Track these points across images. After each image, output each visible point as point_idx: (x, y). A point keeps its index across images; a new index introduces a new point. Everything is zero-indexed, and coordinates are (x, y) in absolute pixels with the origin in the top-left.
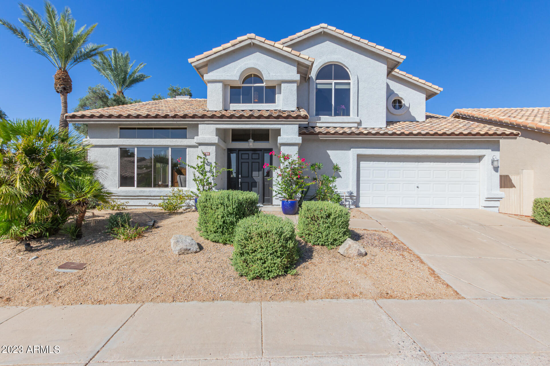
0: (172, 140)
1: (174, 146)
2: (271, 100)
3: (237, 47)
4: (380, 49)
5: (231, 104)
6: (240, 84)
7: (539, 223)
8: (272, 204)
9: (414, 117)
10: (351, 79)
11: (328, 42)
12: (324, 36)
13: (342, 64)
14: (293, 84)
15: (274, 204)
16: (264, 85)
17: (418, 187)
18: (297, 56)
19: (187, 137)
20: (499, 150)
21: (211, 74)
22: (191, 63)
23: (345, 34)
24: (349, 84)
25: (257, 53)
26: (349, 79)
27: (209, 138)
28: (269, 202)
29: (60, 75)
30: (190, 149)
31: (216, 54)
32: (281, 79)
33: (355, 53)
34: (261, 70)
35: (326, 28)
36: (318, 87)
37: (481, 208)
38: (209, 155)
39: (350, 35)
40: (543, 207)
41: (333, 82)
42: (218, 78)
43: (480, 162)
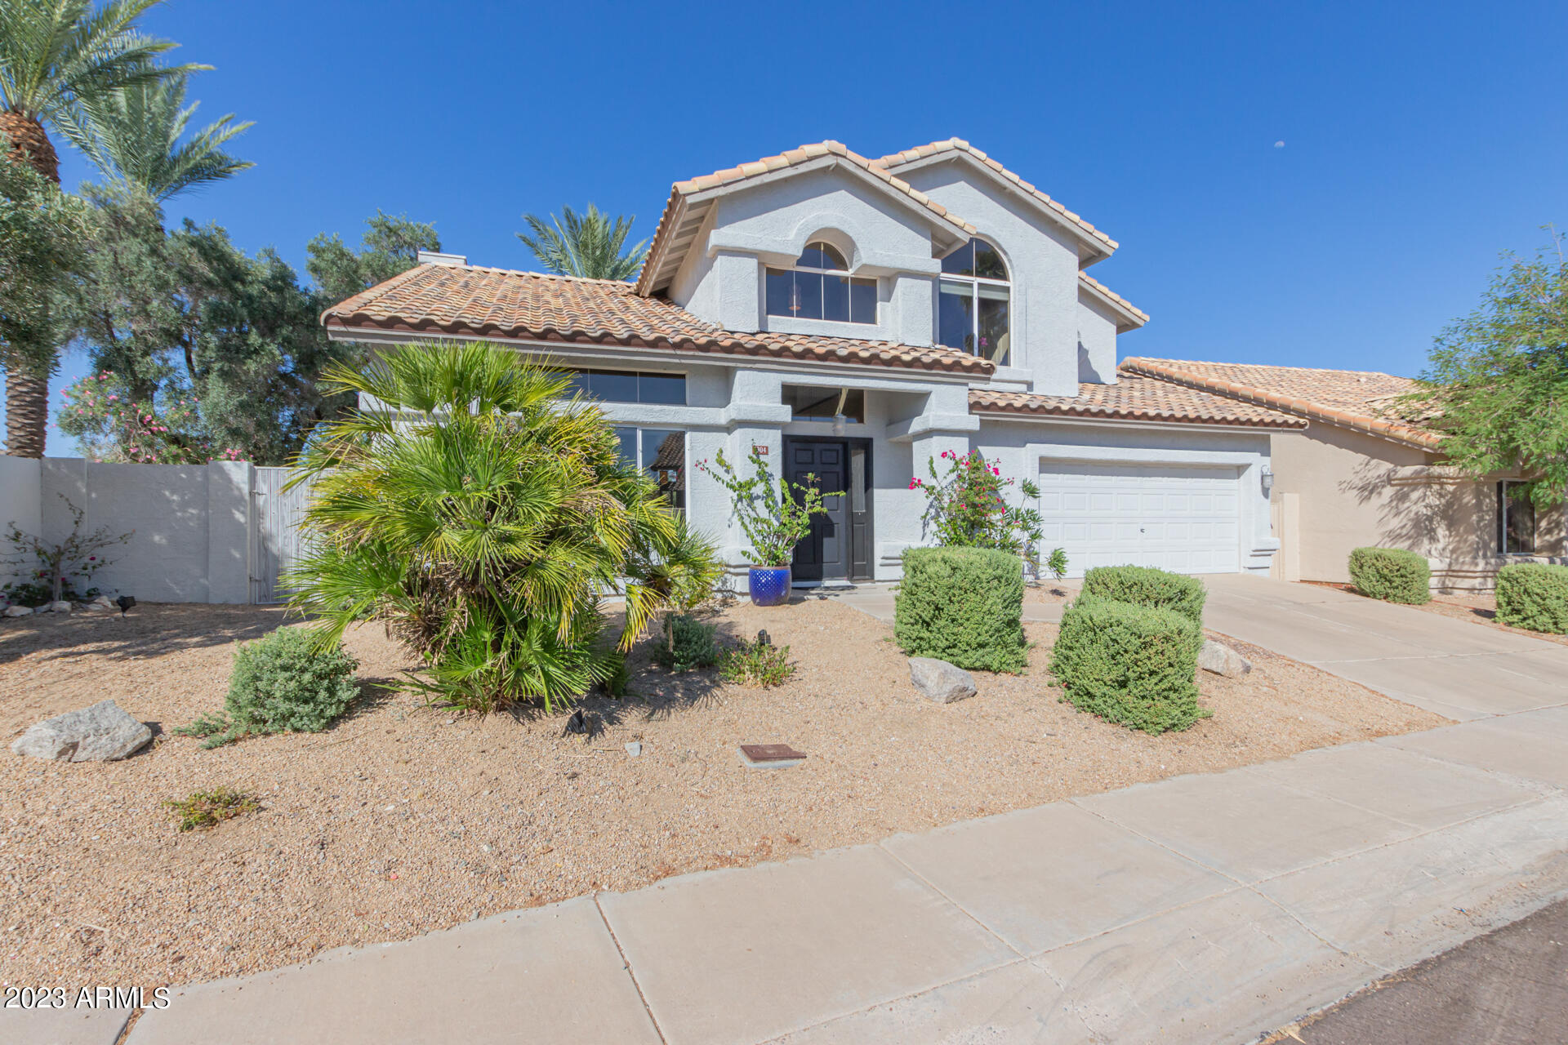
0: (644, 406)
1: (651, 424)
2: (867, 315)
3: (802, 169)
4: (1071, 218)
5: (770, 316)
6: (792, 267)
7: (1366, 595)
8: (872, 577)
9: (1095, 373)
10: (1011, 279)
11: (962, 184)
12: (958, 169)
13: (994, 241)
14: (924, 282)
15: (876, 578)
16: (849, 273)
17: (1142, 531)
18: (938, 215)
19: (688, 402)
20: (1269, 456)
21: (726, 230)
22: (685, 195)
23: (1005, 172)
24: (1007, 290)
25: (840, 192)
26: (1004, 277)
27: (770, 408)
28: (865, 575)
29: (19, 133)
30: (695, 434)
31: (751, 180)
32: (900, 267)
33: (1017, 219)
34: (854, 238)
35: (967, 151)
36: (943, 291)
37: (1242, 571)
38: (767, 454)
39: (1015, 178)
40: (1373, 565)
41: (976, 281)
42: (750, 245)
43: (1239, 478)
